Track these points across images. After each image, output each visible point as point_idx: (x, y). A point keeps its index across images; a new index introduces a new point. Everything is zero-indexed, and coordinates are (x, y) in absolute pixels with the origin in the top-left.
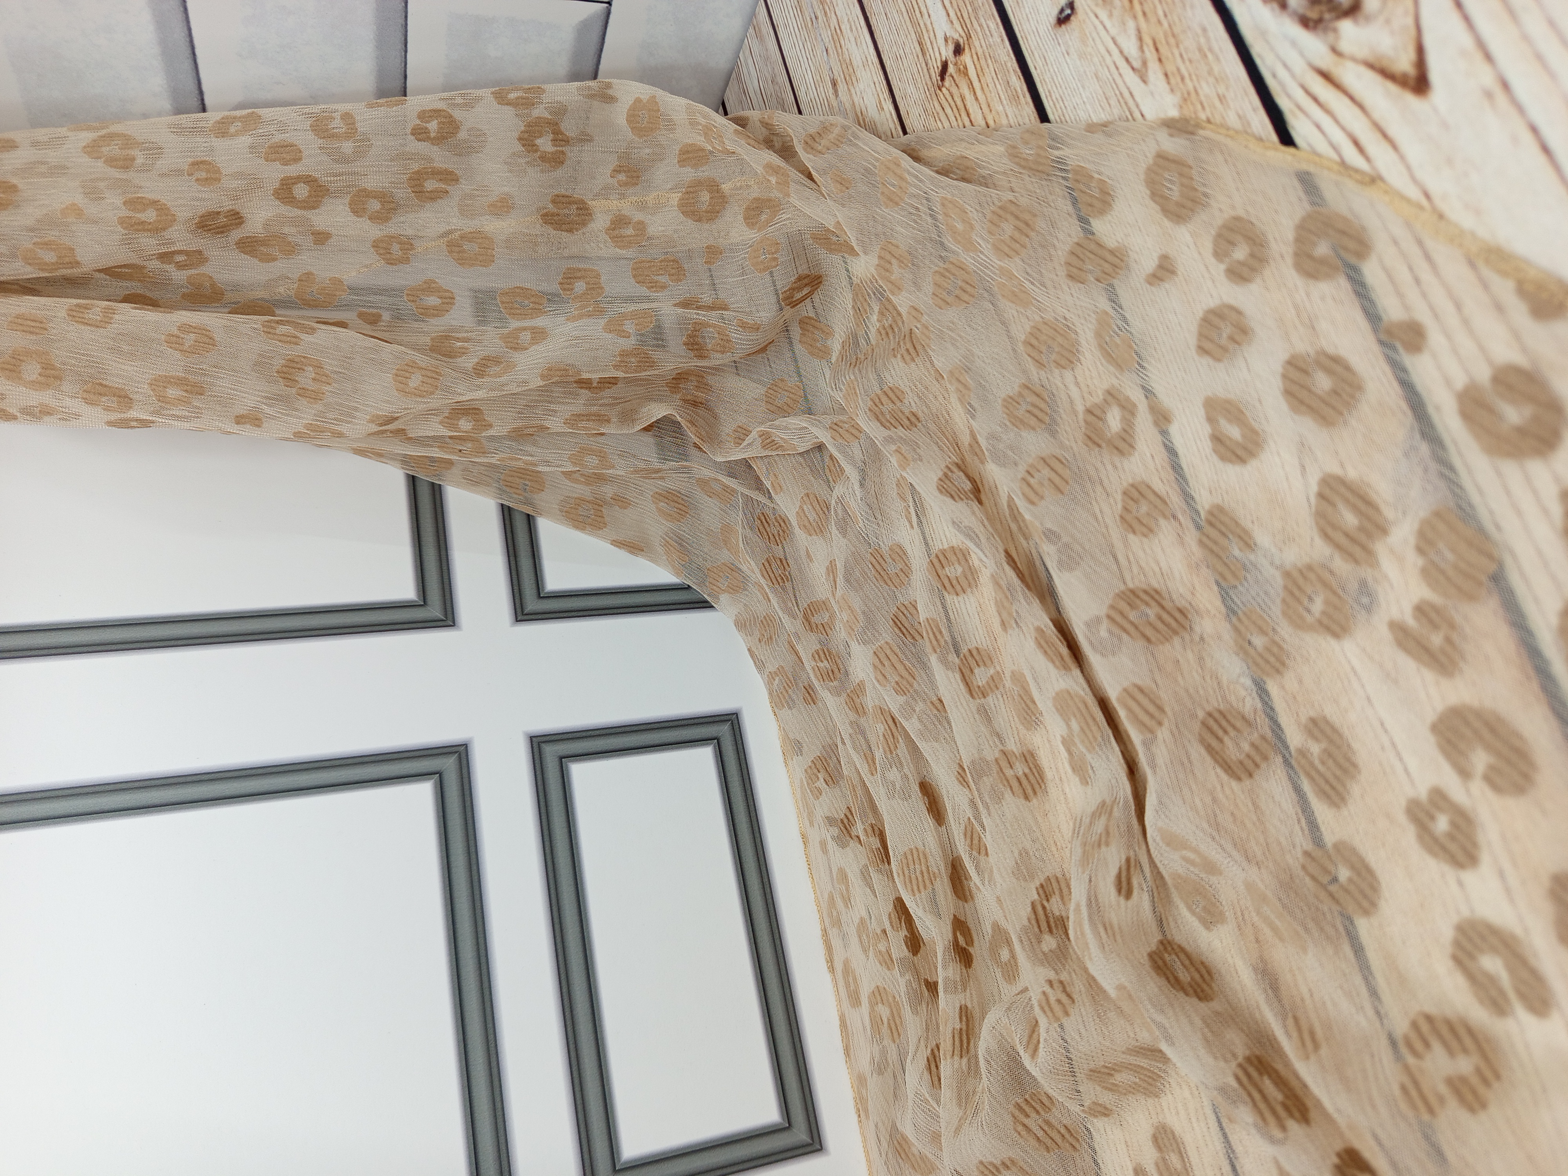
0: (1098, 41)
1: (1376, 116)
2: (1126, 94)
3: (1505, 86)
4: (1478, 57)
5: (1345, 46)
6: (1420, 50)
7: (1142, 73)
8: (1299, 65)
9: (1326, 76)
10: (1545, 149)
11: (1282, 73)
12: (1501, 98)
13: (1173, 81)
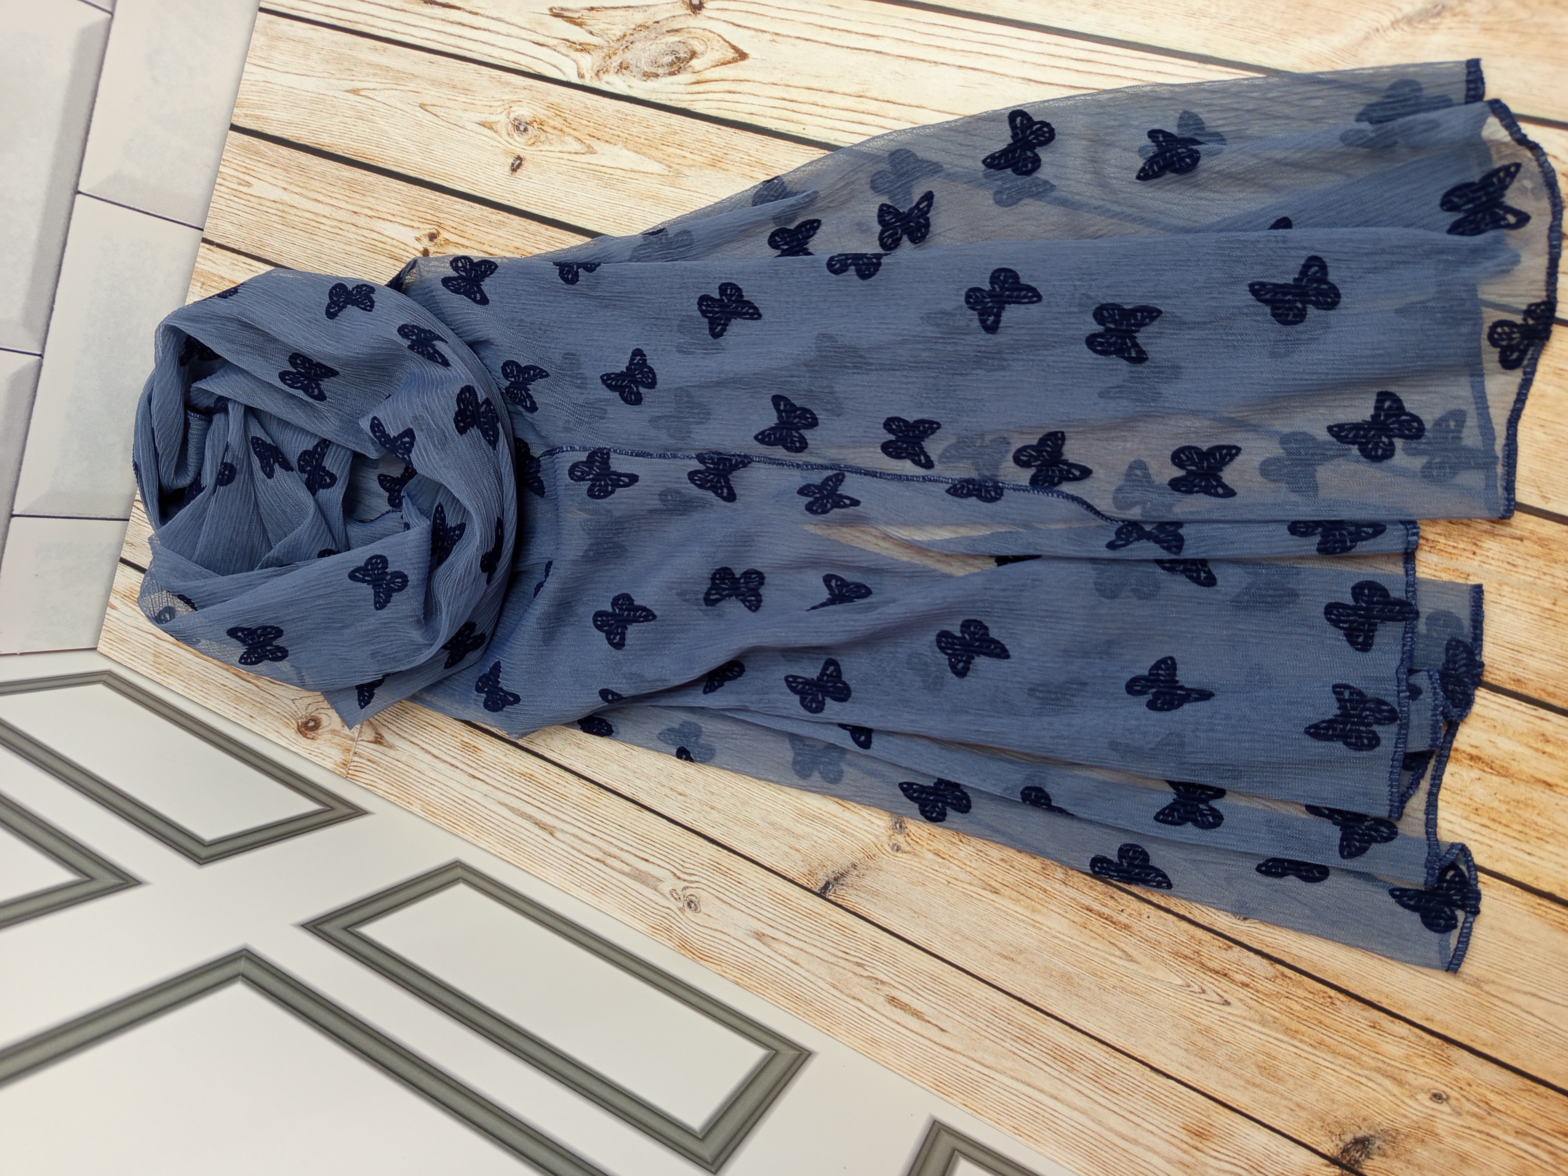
0: (548, 159)
1: (732, 78)
2: (586, 166)
3: (777, 34)
4: (760, 34)
5: (697, 69)
6: (734, 47)
7: (591, 151)
8: (681, 88)
9: (698, 83)
10: (807, 40)
11: (673, 96)
12: (778, 38)
13: (612, 141)
